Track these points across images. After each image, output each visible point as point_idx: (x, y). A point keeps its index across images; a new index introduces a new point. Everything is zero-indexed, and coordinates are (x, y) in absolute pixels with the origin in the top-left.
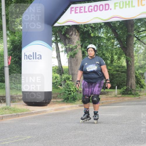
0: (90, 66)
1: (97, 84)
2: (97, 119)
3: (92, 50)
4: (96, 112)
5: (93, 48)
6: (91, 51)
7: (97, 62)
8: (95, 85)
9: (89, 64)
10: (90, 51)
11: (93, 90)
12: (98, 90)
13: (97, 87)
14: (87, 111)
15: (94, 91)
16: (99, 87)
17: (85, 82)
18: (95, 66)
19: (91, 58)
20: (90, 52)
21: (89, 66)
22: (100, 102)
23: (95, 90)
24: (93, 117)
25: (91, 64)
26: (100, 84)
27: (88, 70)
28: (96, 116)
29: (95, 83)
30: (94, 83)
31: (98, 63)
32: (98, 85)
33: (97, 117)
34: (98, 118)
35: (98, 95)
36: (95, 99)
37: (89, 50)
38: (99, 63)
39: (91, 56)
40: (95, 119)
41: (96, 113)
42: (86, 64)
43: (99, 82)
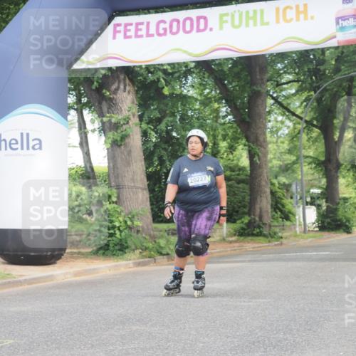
1: (204, 212)
2: (201, 289)
3: (198, 140)
4: (199, 273)
5: (199, 137)
6: (196, 143)
7: (210, 168)
9: (192, 171)
10: (192, 143)
12: (206, 226)
13: (204, 219)
14: (179, 273)
15: (198, 226)
16: (209, 219)
17: (182, 212)
19: (193, 158)
20: (193, 145)
21: (192, 175)
22: (209, 251)
23: (198, 223)
24: (193, 283)
25: (197, 172)
26: (212, 213)
27: (191, 185)
28: (198, 282)
29: (200, 211)
30: (198, 211)
32: (205, 214)
33: (200, 283)
34: (203, 287)
36: (198, 244)
37: (190, 140)
38: (212, 169)
39: (194, 153)
40: (195, 289)
41: (199, 276)
42: (186, 170)
43: (210, 209)
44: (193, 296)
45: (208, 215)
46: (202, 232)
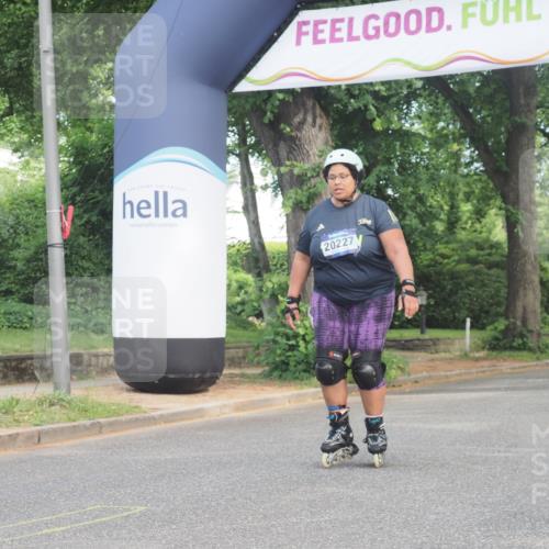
0: (334, 235)
1: (369, 306)
2: (381, 450)
3: (346, 171)
4: (374, 422)
6: (342, 176)
7: (364, 221)
8: (363, 311)
9: (331, 229)
10: (334, 177)
11: (357, 334)
12: (376, 333)
13: (372, 321)
15: (362, 337)
16: (379, 319)
18: (355, 236)
19: (340, 205)
21: (330, 236)
23: (362, 331)
24: (366, 441)
26: (382, 307)
27: (326, 254)
28: (375, 439)
29: (362, 304)
30: (356, 303)
31: (365, 225)
32: (372, 312)
33: (380, 439)
34: (385, 445)
35: (378, 353)
36: (368, 368)
38: (369, 222)
39: (341, 196)
40: (372, 451)
41: (373, 427)
42: (321, 227)
43: (377, 299)
44: (373, 466)
45: (377, 312)
46: (372, 346)
